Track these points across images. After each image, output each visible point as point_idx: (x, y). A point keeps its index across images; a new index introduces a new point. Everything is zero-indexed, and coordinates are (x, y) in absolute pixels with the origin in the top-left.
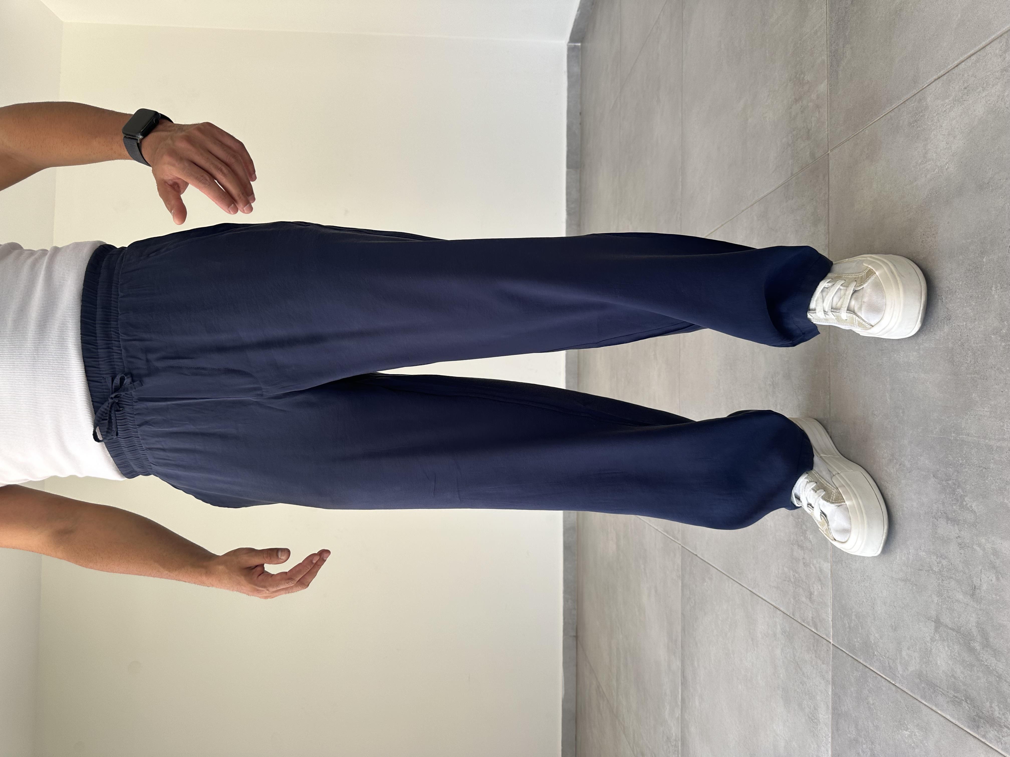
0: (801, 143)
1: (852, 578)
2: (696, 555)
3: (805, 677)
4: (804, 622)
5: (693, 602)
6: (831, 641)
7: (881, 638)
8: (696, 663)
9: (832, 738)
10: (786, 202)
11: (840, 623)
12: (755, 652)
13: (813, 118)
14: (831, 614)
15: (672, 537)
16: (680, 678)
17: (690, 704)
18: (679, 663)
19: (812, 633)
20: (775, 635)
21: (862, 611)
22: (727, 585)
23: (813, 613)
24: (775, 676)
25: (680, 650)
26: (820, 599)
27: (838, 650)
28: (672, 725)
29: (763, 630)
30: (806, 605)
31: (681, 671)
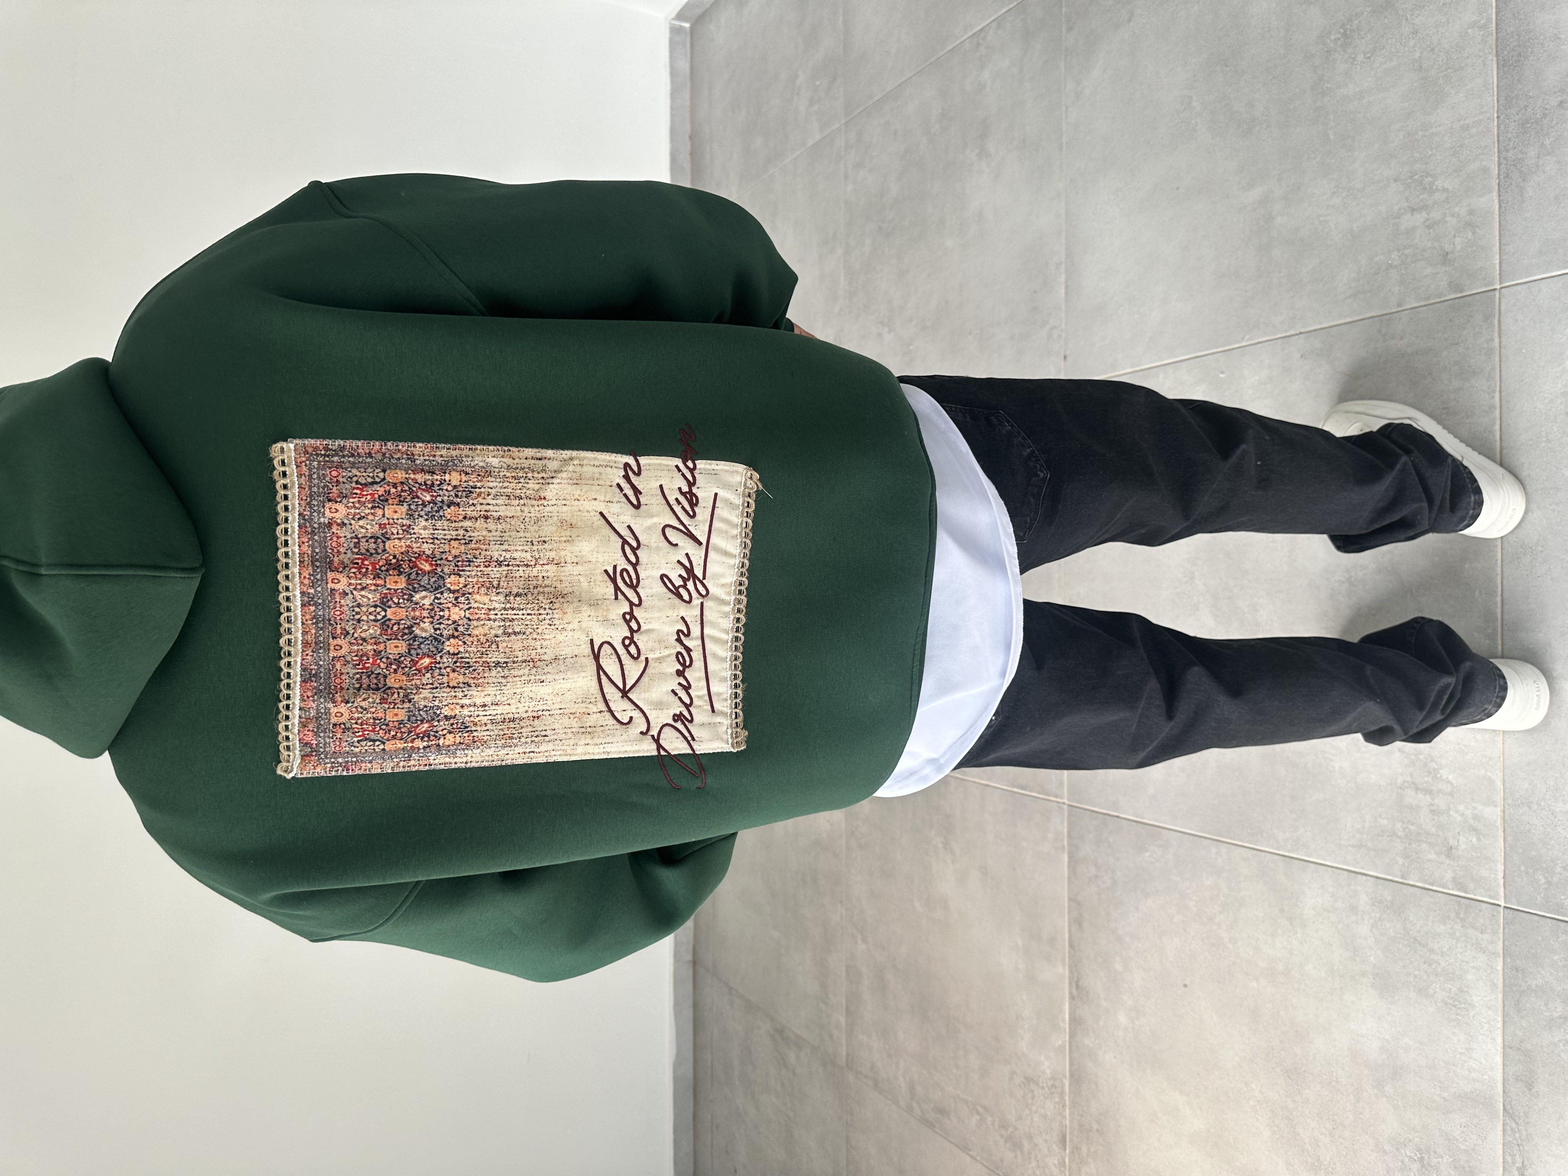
0: (1426, 268)
1: (1554, 822)
3: (1434, 954)
4: (1432, 884)
5: (1109, 881)
6: (1501, 904)
8: (1118, 966)
9: (1504, 1022)
11: (1525, 879)
12: (1298, 935)
13: (1457, 239)
14: (1503, 870)
16: (1067, 991)
17: (1101, 1023)
18: (1062, 971)
20: (1353, 909)
22: (1214, 850)
23: (1457, 872)
24: (1355, 960)
25: (1067, 952)
26: (1474, 854)
27: (1519, 913)
28: (1042, 1058)
29: (1319, 905)
30: (1437, 864)
31: (1071, 980)
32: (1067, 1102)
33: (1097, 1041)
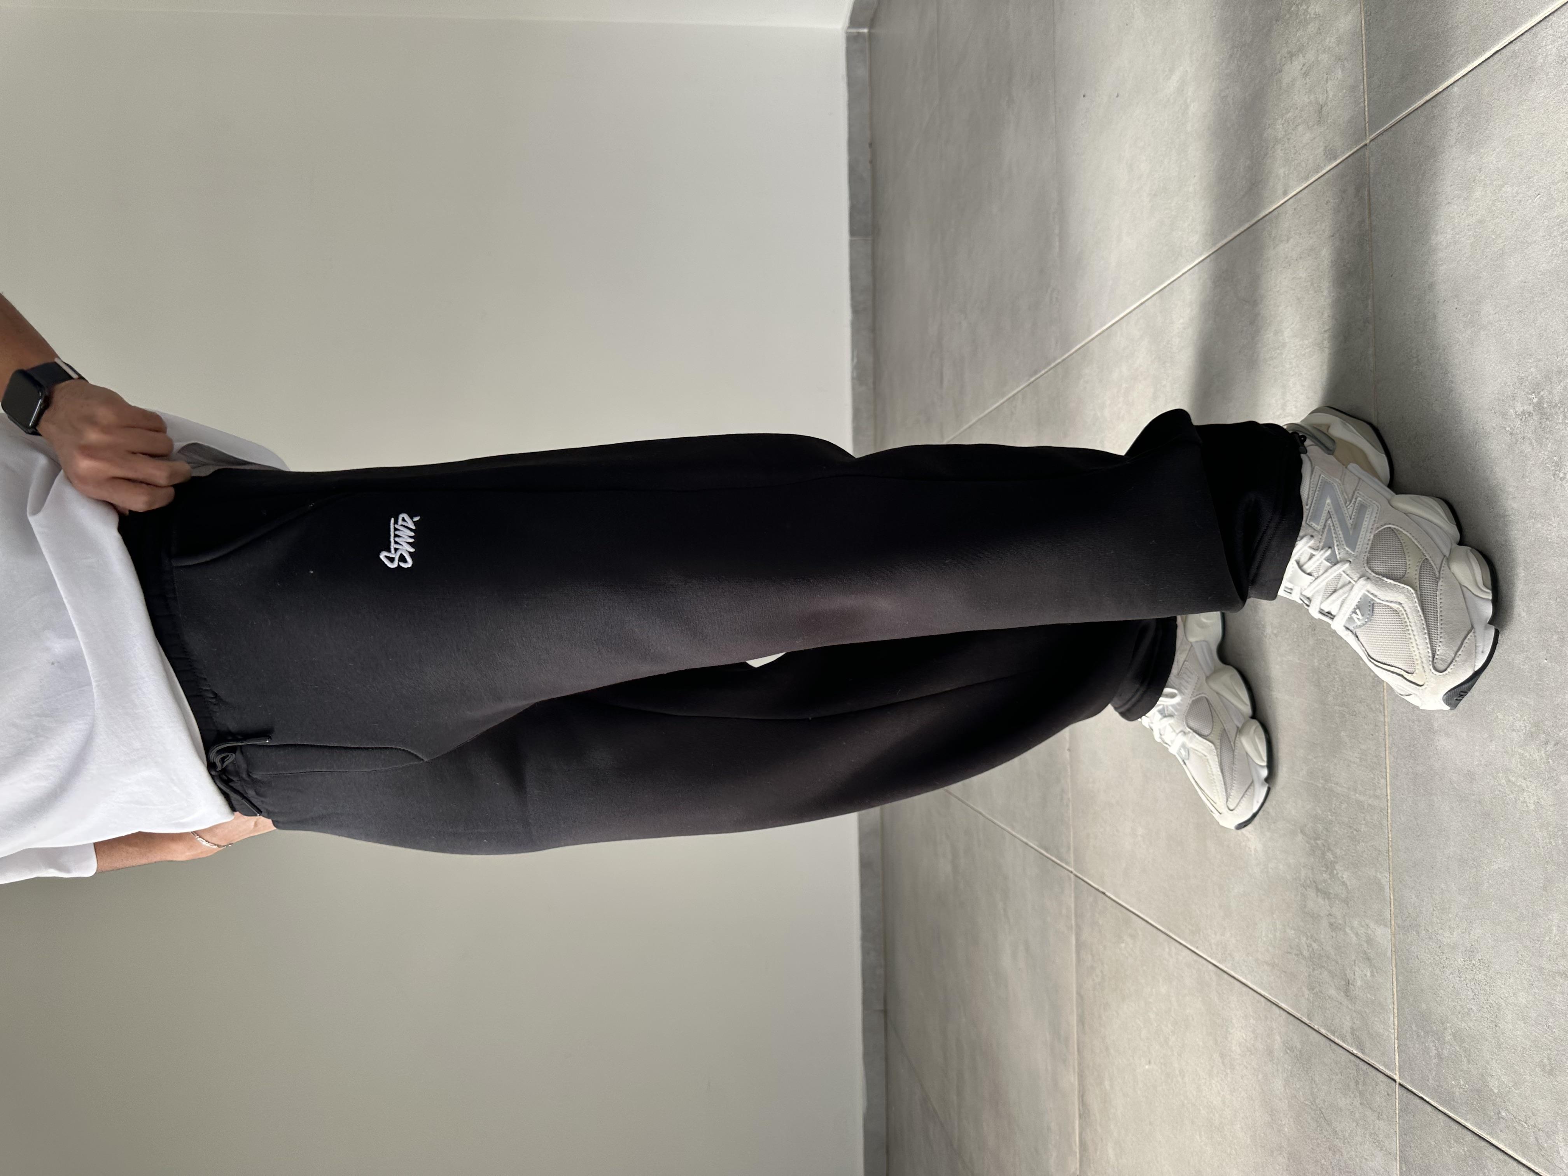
0: (1305, 134)
1: (1442, 961)
2: (1104, 893)
3: (1337, 1138)
4: (1333, 1033)
5: (1100, 974)
6: (1396, 1077)
7: (1515, 1085)
8: (1107, 1083)
11: (1417, 1046)
12: (1229, 1079)
13: (1330, 82)
14: (1396, 1027)
15: (1057, 857)
16: (1077, 1106)
17: (1098, 1153)
18: (1074, 1079)
19: (1353, 1058)
20: (1270, 1052)
21: (1467, 1028)
22: (1167, 950)
23: (1355, 1020)
24: (1273, 1128)
25: (1076, 1057)
26: (1369, 996)
27: (1412, 1096)
29: (1243, 1040)
30: (1337, 1003)
31: (1079, 1092)
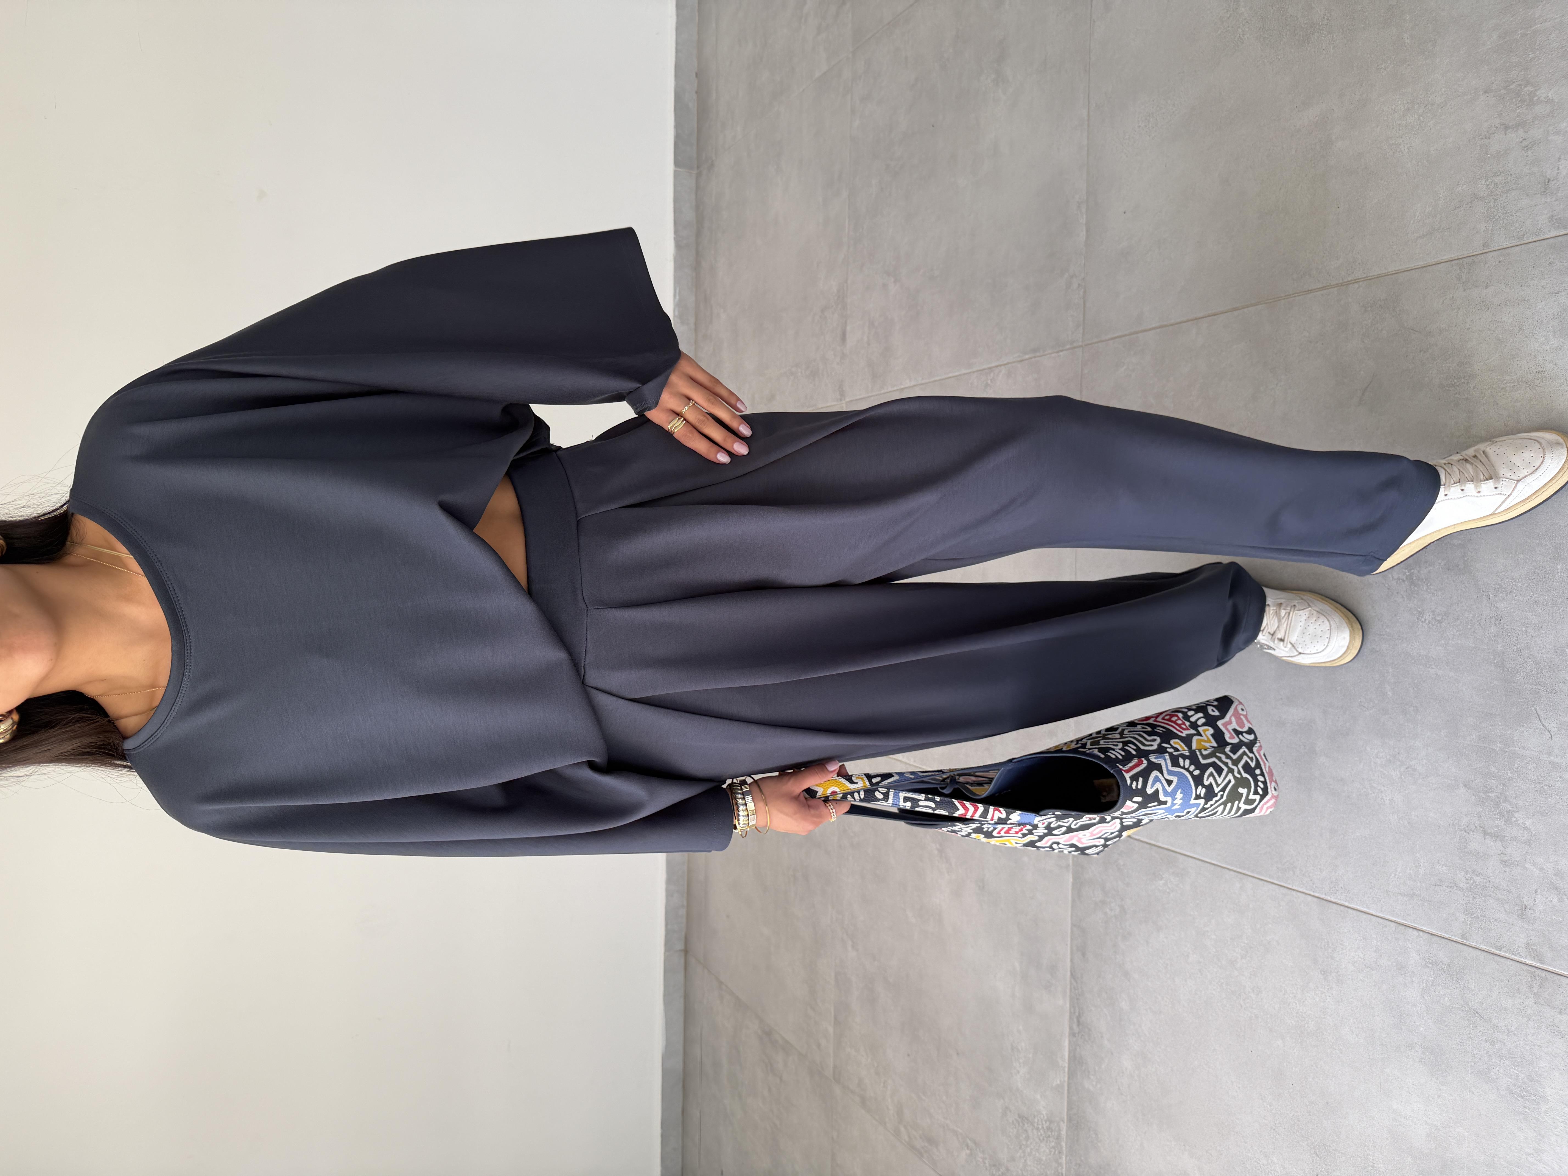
0: (1521, 199)
3: (1498, 1032)
4: (1497, 948)
5: (1117, 909)
8: (1124, 1005)
10: (1464, 291)
12: (1334, 992)
16: (1067, 1027)
17: (1103, 1066)
18: (1063, 1003)
20: (1401, 967)
23: (1533, 938)
24: (1402, 1029)
25: (1068, 982)
28: (1038, 1097)
29: (1360, 959)
30: (1507, 925)
31: (1071, 1015)
32: (1064, 1149)
33: (1099, 1086)
